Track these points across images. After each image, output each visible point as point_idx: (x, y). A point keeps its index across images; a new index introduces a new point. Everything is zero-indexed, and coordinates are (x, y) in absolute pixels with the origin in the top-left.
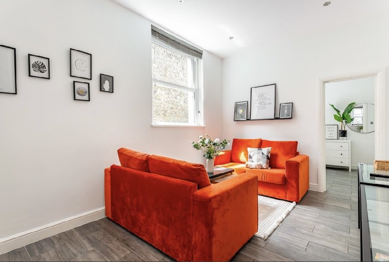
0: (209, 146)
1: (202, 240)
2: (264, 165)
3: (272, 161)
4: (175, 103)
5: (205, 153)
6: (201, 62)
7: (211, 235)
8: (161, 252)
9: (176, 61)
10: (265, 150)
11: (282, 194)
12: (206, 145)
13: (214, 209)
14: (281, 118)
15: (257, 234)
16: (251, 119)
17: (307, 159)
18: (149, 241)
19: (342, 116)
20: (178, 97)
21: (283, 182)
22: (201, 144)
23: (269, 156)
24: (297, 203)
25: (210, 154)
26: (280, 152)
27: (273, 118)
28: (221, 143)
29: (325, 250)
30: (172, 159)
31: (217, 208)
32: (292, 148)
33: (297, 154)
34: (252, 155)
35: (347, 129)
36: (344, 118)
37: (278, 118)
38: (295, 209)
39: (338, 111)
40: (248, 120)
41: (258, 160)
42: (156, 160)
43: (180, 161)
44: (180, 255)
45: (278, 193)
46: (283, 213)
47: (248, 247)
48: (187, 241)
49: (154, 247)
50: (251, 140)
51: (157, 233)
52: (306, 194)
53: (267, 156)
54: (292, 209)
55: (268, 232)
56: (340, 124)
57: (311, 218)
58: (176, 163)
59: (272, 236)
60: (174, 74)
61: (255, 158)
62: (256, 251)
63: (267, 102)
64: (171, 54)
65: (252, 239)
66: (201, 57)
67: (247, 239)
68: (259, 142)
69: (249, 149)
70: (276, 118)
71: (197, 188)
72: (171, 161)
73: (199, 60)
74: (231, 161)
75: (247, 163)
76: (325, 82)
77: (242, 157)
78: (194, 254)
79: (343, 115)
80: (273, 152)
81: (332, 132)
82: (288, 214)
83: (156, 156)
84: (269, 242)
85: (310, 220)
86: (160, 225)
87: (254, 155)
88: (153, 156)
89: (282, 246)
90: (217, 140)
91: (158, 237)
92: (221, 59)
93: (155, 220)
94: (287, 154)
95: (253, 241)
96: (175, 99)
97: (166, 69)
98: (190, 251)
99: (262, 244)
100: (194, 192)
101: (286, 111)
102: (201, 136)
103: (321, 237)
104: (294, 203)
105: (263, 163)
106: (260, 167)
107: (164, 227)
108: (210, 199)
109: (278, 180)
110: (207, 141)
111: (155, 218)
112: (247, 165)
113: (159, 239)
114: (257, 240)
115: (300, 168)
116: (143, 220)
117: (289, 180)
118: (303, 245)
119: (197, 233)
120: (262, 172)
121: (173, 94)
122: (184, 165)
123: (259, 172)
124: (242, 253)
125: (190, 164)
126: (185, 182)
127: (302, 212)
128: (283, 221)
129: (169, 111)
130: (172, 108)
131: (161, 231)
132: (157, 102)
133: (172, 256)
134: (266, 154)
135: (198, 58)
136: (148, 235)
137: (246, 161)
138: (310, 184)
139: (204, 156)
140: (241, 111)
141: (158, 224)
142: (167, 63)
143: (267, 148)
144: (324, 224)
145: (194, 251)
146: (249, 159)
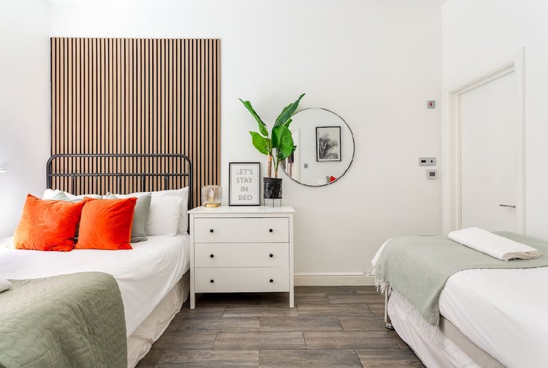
19: (270, 137)
35: (281, 174)
36: (275, 143)
39: (262, 124)
56: (265, 159)
79: (273, 133)
81: (246, 185)
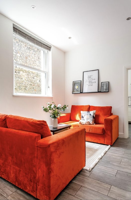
0: (54, 109)
1: (43, 175)
2: (91, 122)
3: (96, 119)
4: (33, 82)
5: (52, 114)
6: (50, 53)
7: (49, 171)
8: (15, 186)
9: (34, 53)
10: (92, 113)
11: (102, 141)
12: (52, 109)
13: (52, 152)
14: (102, 91)
15: (85, 168)
16: (83, 92)
17: (117, 118)
18: (6, 178)
20: (35, 77)
21: (102, 133)
22: (49, 108)
23: (94, 116)
24: (111, 146)
25: (55, 115)
26: (101, 114)
27: (97, 91)
28: (62, 108)
29: (127, 175)
30: (23, 118)
31: (54, 152)
32: (108, 110)
33: (111, 114)
34: (83, 116)
37: (100, 92)
38: (110, 149)
40: (81, 93)
41: (87, 119)
42: (12, 118)
43: (29, 119)
44: (28, 188)
45: (100, 140)
46: (102, 153)
47: (78, 177)
48: (33, 176)
49: (10, 183)
50: (83, 106)
51: (12, 172)
52: (117, 140)
53: (93, 116)
54: (108, 150)
55: (92, 166)
57: (119, 155)
58: (26, 120)
59: (95, 168)
60: (32, 62)
61: (85, 118)
62: (83, 179)
63: (93, 81)
64: (30, 47)
65: (81, 172)
66: (50, 50)
67: (78, 172)
68: (88, 107)
69: (82, 112)
70: (98, 92)
71: (40, 137)
72: (23, 119)
73: (49, 52)
74: (70, 120)
75: (80, 121)
76: (128, 69)
77: (77, 117)
78: (38, 186)
80: (96, 114)
82: (105, 154)
83: (12, 116)
84: (93, 172)
85: (118, 156)
86: (14, 166)
87: (84, 116)
88: (10, 115)
89: (101, 174)
90: (59, 106)
91: (12, 176)
92: (64, 53)
93: (11, 163)
94: (105, 115)
95: (82, 173)
96: (33, 79)
97: (26, 58)
98: (35, 184)
99: (87, 174)
100: (38, 140)
101: (105, 87)
102: (49, 103)
103: (125, 166)
104: (109, 146)
105: (90, 121)
106: (89, 123)
107: (16, 167)
108: (49, 146)
109: (100, 132)
110: (52, 106)
111: (10, 161)
112: (80, 122)
113: (13, 177)
114: (85, 172)
115: (113, 123)
116: (2, 163)
117: (106, 131)
118: (114, 173)
119: (40, 170)
120: (89, 126)
121: (32, 75)
122: (31, 121)
123: (87, 126)
124: (74, 182)
125: (36, 120)
126: (32, 134)
127: (114, 151)
128: (102, 158)
129: (28, 87)
130: (31, 85)
131: (15, 171)
132: (20, 80)
133: (23, 188)
134: (92, 115)
135: (48, 51)
136: (6, 174)
137: (80, 119)
138: (119, 133)
139: (51, 116)
140: (77, 87)
141: (12, 166)
142: (27, 54)
143: (93, 111)
144: (127, 158)
145: (38, 184)
146: (82, 119)
